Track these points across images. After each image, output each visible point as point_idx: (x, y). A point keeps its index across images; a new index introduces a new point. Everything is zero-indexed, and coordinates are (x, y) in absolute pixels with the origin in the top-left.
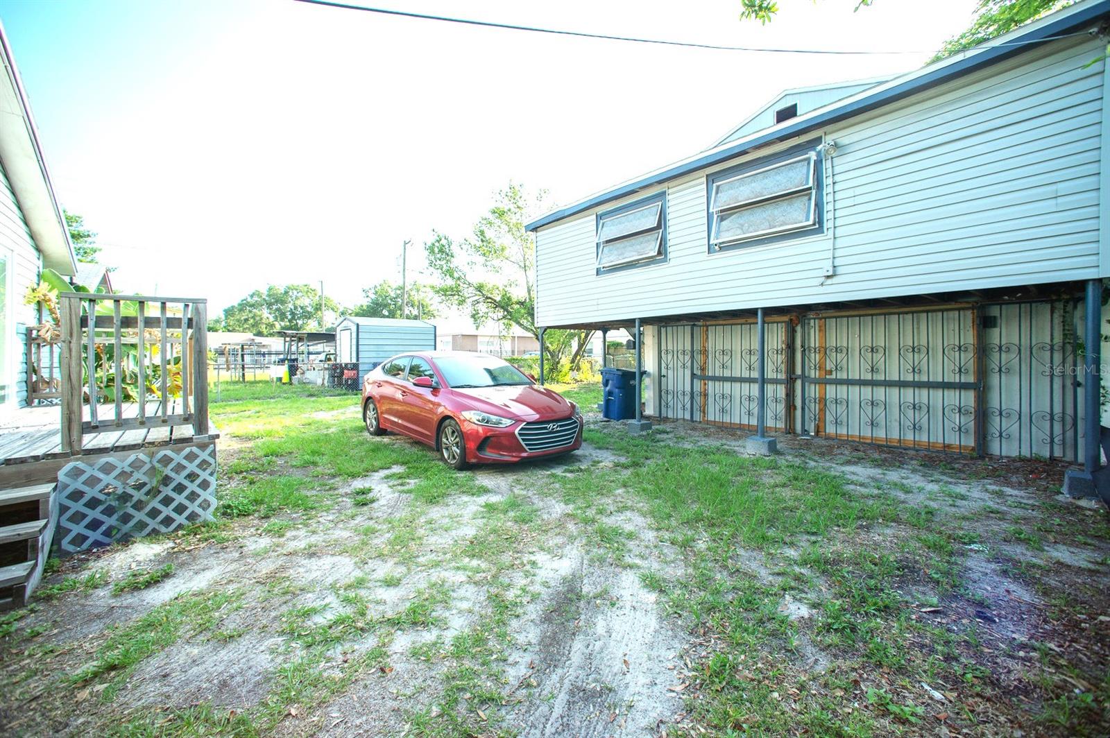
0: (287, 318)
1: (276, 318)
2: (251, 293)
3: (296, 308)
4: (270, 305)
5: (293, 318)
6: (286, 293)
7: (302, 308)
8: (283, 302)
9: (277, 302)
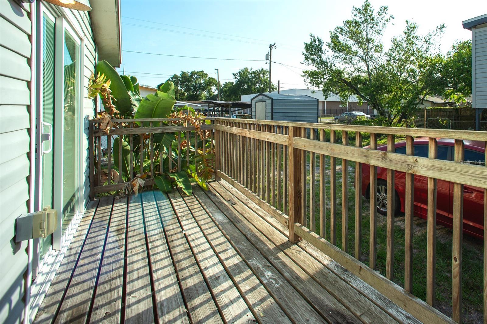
0: (191, 90)
1: (185, 90)
2: (172, 76)
3: (196, 84)
4: (182, 83)
5: (195, 90)
6: (191, 76)
7: (199, 84)
8: (189, 81)
9: (186, 81)
